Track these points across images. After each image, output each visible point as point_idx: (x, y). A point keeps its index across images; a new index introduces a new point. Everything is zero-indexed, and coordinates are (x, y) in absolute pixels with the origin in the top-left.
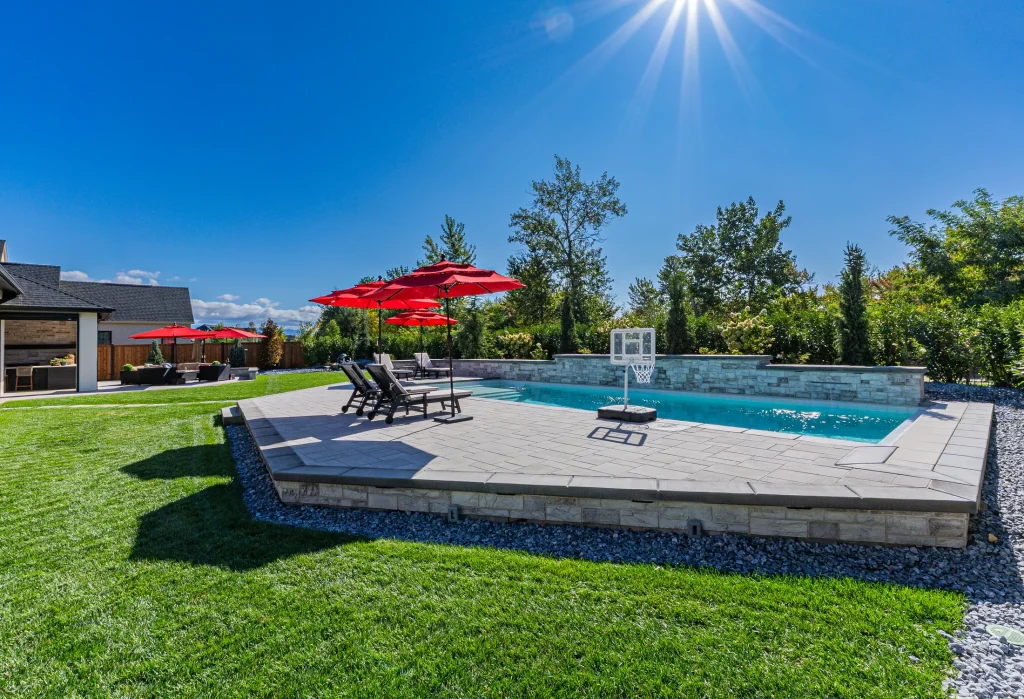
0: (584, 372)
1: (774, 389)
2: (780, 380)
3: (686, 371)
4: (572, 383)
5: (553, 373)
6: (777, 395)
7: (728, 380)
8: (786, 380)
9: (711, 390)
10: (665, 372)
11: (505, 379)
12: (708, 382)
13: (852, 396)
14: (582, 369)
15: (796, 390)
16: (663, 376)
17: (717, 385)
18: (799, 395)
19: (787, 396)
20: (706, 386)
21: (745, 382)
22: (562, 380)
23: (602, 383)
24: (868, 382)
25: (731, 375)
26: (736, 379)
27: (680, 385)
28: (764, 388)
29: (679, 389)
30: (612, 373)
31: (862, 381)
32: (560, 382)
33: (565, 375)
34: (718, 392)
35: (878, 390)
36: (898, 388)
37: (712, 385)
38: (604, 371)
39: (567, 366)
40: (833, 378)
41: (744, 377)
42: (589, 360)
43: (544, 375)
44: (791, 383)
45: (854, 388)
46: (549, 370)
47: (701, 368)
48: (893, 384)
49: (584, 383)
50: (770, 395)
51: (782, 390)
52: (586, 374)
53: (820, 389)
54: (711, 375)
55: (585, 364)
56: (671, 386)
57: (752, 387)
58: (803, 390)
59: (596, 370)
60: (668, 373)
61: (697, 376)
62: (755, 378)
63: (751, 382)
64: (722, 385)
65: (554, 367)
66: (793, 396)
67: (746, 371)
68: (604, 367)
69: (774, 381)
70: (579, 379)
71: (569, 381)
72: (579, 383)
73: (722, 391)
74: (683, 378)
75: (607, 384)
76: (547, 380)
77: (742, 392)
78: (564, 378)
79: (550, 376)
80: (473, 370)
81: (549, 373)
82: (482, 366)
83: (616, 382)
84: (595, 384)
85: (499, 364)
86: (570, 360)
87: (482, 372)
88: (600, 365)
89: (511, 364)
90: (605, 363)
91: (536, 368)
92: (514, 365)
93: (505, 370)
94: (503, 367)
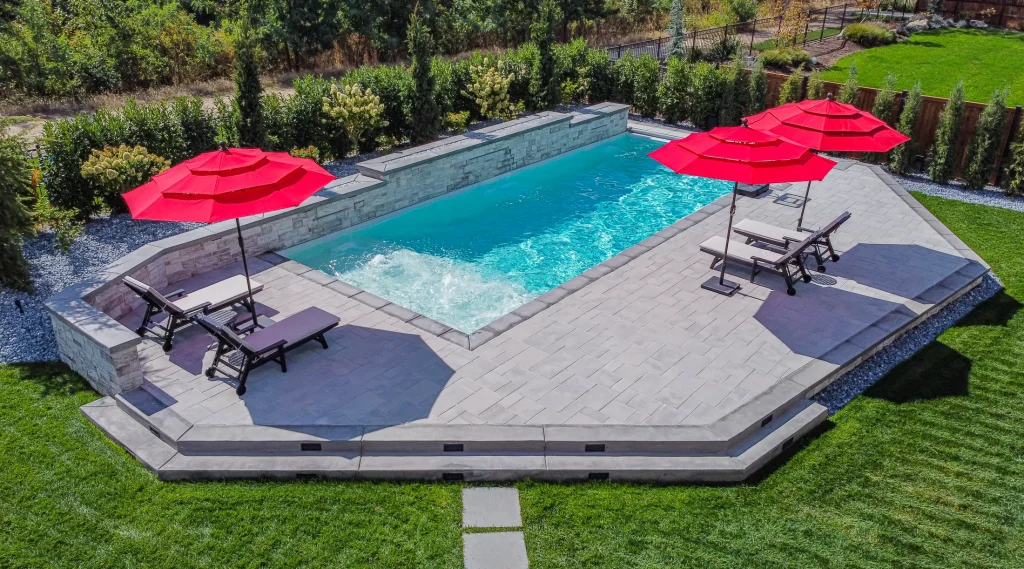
0: (428, 181)
1: (576, 142)
2: (581, 133)
3: (527, 144)
5: (383, 200)
6: (577, 146)
7: (552, 143)
9: (542, 156)
13: (607, 134)
15: (585, 138)
16: (509, 156)
17: (546, 151)
18: (586, 141)
19: (581, 146)
21: (562, 142)
22: (397, 206)
23: (452, 188)
25: (555, 138)
26: (557, 141)
27: (522, 162)
28: (570, 143)
29: (520, 166)
30: (461, 171)
31: (611, 121)
32: (394, 210)
33: (399, 196)
34: (546, 158)
35: (616, 125)
36: (621, 122)
37: (542, 152)
38: (452, 171)
39: (403, 182)
40: (601, 122)
41: (562, 137)
42: (434, 163)
43: (366, 210)
44: (585, 133)
45: (608, 128)
46: (375, 197)
47: (538, 138)
48: (621, 119)
49: (428, 198)
50: (573, 147)
51: (579, 141)
52: (431, 185)
53: (595, 133)
54: (543, 143)
55: (430, 170)
56: (515, 165)
57: (565, 145)
58: (588, 137)
59: (441, 174)
60: (513, 152)
62: (568, 135)
63: (564, 141)
64: (549, 150)
65: (382, 190)
66: (583, 144)
67: (563, 131)
68: (452, 167)
70: (421, 195)
72: (420, 201)
74: (524, 153)
75: (455, 187)
76: (370, 217)
78: (399, 200)
79: (377, 207)
80: (180, 268)
81: (375, 204)
82: (211, 247)
83: (466, 181)
84: (441, 194)
85: (264, 226)
86: (408, 171)
87: (215, 259)
88: (448, 165)
89: (295, 216)
90: (454, 162)
91: (349, 203)
92: (303, 215)
93: (281, 233)
94: (274, 228)
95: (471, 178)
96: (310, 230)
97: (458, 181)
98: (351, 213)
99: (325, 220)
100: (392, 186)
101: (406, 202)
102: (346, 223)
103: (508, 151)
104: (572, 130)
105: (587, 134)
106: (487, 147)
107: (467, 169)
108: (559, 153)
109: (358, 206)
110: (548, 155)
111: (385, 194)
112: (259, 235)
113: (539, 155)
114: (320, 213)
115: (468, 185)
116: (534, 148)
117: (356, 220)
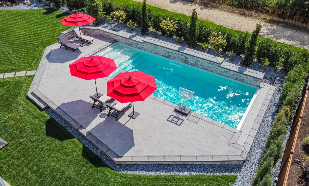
1: (222, 73)
3: (196, 60)
4: (151, 52)
6: (223, 75)
7: (209, 67)
8: (226, 72)
9: (203, 68)
10: (188, 59)
11: (119, 42)
12: (202, 66)
13: (243, 81)
14: (155, 49)
15: (229, 75)
16: (187, 60)
17: (205, 68)
18: (229, 77)
19: (225, 76)
20: (202, 67)
21: (214, 69)
22: (146, 50)
23: (163, 56)
24: (248, 78)
25: (210, 66)
26: (211, 67)
27: (193, 64)
28: (219, 72)
29: (192, 65)
30: (168, 54)
31: (247, 78)
32: (145, 51)
33: (147, 48)
34: (204, 70)
35: (250, 81)
36: (255, 82)
37: (203, 67)
38: (164, 52)
40: (239, 75)
41: (214, 68)
43: (138, 46)
44: (228, 73)
45: (244, 79)
46: (141, 45)
47: (200, 61)
48: (254, 80)
49: (156, 54)
50: (221, 74)
51: (224, 74)
52: (157, 51)
53: (235, 77)
54: (204, 64)
55: (157, 47)
56: (189, 64)
58: (230, 76)
59: (161, 51)
60: (189, 59)
61: (199, 63)
62: (217, 69)
64: (207, 68)
65: (143, 44)
66: (227, 77)
67: (215, 66)
68: (164, 50)
69: (223, 71)
70: (154, 52)
72: (153, 53)
73: (206, 69)
74: (194, 62)
75: (165, 56)
76: (139, 48)
77: (212, 72)
78: (147, 49)
80: (102, 34)
82: (107, 34)
83: (169, 57)
86: (150, 44)
87: (107, 36)
89: (122, 37)
90: (165, 49)
91: (134, 42)
92: (124, 38)
93: (119, 39)
95: (171, 57)
99: (128, 42)
100: (145, 45)
101: (149, 51)
102: (132, 46)
106: (178, 52)
107: (170, 54)
109: (136, 44)
117: (135, 47)
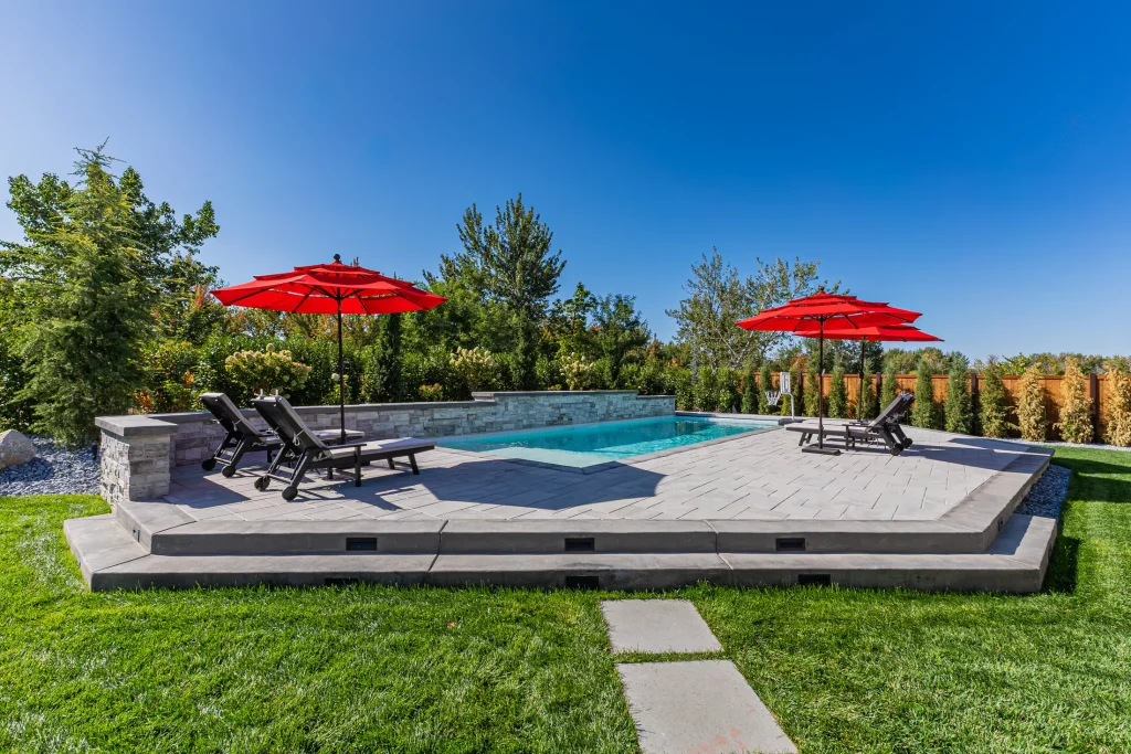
0: (531, 412)
2: (644, 406)
4: (517, 428)
5: (492, 419)
7: (625, 409)
9: (617, 417)
12: (616, 412)
13: (662, 412)
14: (527, 410)
16: (594, 410)
19: (645, 416)
22: (504, 427)
23: (551, 424)
24: (666, 404)
25: (626, 405)
26: (628, 408)
27: (603, 417)
28: (638, 413)
29: (602, 420)
30: (557, 411)
32: (502, 429)
33: (507, 419)
34: (619, 419)
35: (668, 407)
37: (618, 414)
38: (550, 409)
39: (510, 408)
40: (658, 403)
41: (632, 406)
42: (536, 398)
43: (477, 423)
45: (662, 408)
46: (486, 414)
47: (614, 401)
49: (530, 426)
50: (639, 416)
52: (533, 416)
53: (654, 410)
54: (618, 406)
55: (533, 402)
56: (598, 418)
57: (633, 412)
58: (650, 411)
59: (542, 409)
60: (596, 407)
62: (635, 406)
63: (633, 409)
65: (492, 409)
67: (632, 401)
68: (550, 405)
69: (642, 407)
70: (525, 422)
71: (512, 426)
72: (525, 427)
76: (480, 430)
78: (506, 422)
79: (487, 423)
81: (485, 420)
83: (561, 419)
84: (541, 426)
85: (382, 413)
86: (515, 398)
88: (546, 403)
89: (412, 412)
90: (552, 401)
91: (463, 413)
92: (420, 412)
93: (397, 424)
94: (391, 418)
95: (565, 419)
96: (425, 428)
97: (555, 419)
98: (465, 424)
99: (441, 422)
100: (502, 408)
102: (458, 431)
103: (593, 405)
104: (637, 402)
105: (648, 409)
107: (563, 411)
108: (630, 418)
109: (471, 418)
110: (622, 417)
111: (494, 414)
112: (375, 421)
113: (615, 415)
114: (436, 416)
115: (562, 424)
116: (612, 408)
117: (468, 430)
